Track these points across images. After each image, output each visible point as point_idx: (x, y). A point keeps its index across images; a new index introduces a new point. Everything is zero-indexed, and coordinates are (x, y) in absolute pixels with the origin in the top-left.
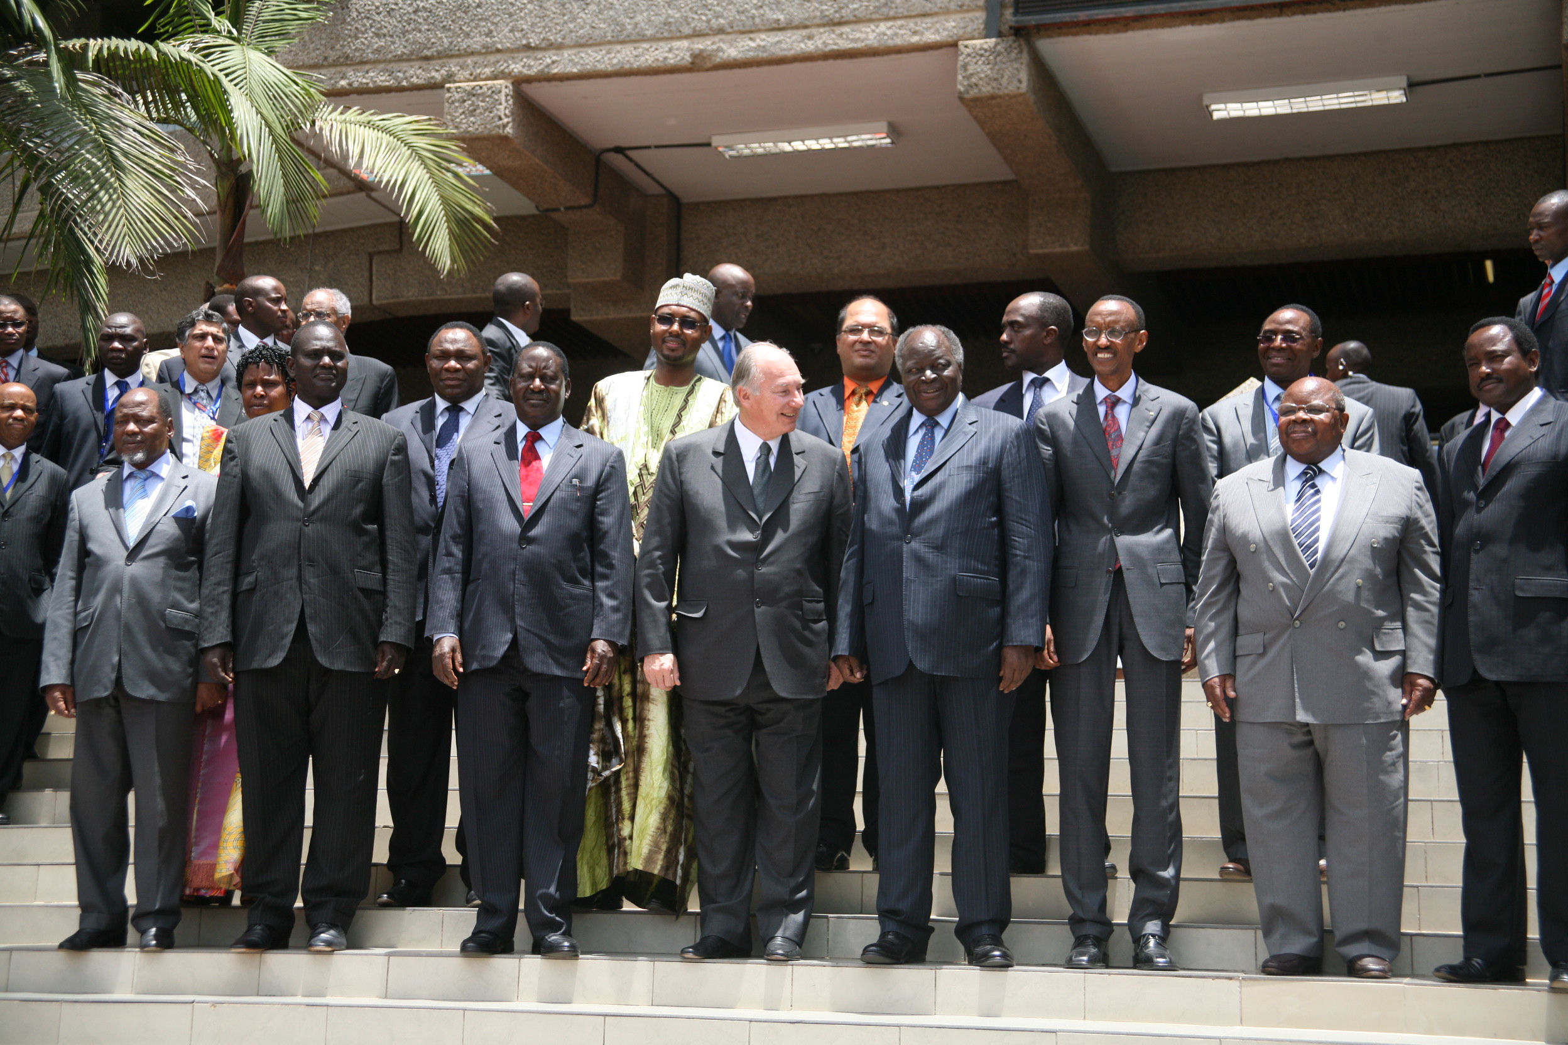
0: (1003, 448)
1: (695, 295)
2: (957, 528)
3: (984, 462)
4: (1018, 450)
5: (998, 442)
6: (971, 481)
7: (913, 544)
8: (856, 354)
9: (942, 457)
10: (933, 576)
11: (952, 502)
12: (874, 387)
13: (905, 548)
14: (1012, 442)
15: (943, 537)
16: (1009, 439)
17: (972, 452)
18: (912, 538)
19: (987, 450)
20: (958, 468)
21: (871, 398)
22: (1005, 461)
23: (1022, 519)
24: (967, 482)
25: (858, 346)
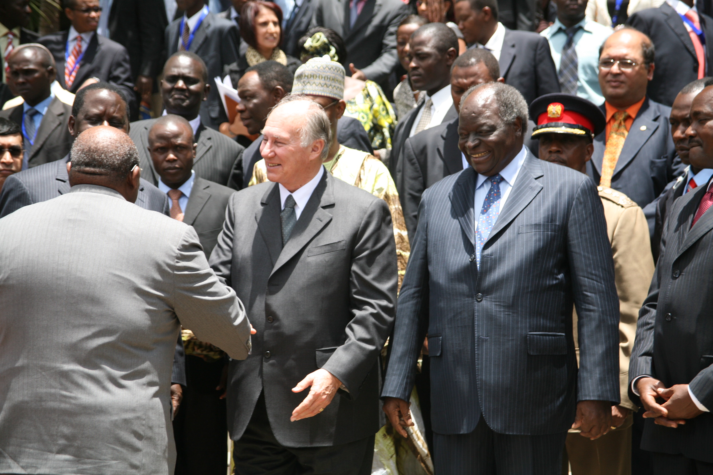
0: (569, 204)
1: (317, 81)
2: (528, 288)
3: (551, 219)
4: (585, 207)
5: (565, 198)
6: (540, 240)
7: (484, 302)
8: (608, 85)
9: (510, 214)
10: (504, 335)
11: (522, 261)
12: (632, 111)
13: (477, 306)
14: (578, 198)
15: (514, 297)
16: (576, 196)
17: (540, 210)
18: (482, 297)
19: (554, 207)
20: (527, 226)
21: (629, 122)
22: (571, 218)
23: (592, 274)
24: (536, 241)
25: (609, 77)
